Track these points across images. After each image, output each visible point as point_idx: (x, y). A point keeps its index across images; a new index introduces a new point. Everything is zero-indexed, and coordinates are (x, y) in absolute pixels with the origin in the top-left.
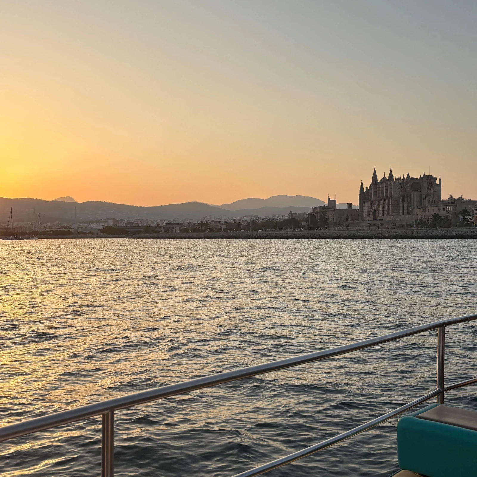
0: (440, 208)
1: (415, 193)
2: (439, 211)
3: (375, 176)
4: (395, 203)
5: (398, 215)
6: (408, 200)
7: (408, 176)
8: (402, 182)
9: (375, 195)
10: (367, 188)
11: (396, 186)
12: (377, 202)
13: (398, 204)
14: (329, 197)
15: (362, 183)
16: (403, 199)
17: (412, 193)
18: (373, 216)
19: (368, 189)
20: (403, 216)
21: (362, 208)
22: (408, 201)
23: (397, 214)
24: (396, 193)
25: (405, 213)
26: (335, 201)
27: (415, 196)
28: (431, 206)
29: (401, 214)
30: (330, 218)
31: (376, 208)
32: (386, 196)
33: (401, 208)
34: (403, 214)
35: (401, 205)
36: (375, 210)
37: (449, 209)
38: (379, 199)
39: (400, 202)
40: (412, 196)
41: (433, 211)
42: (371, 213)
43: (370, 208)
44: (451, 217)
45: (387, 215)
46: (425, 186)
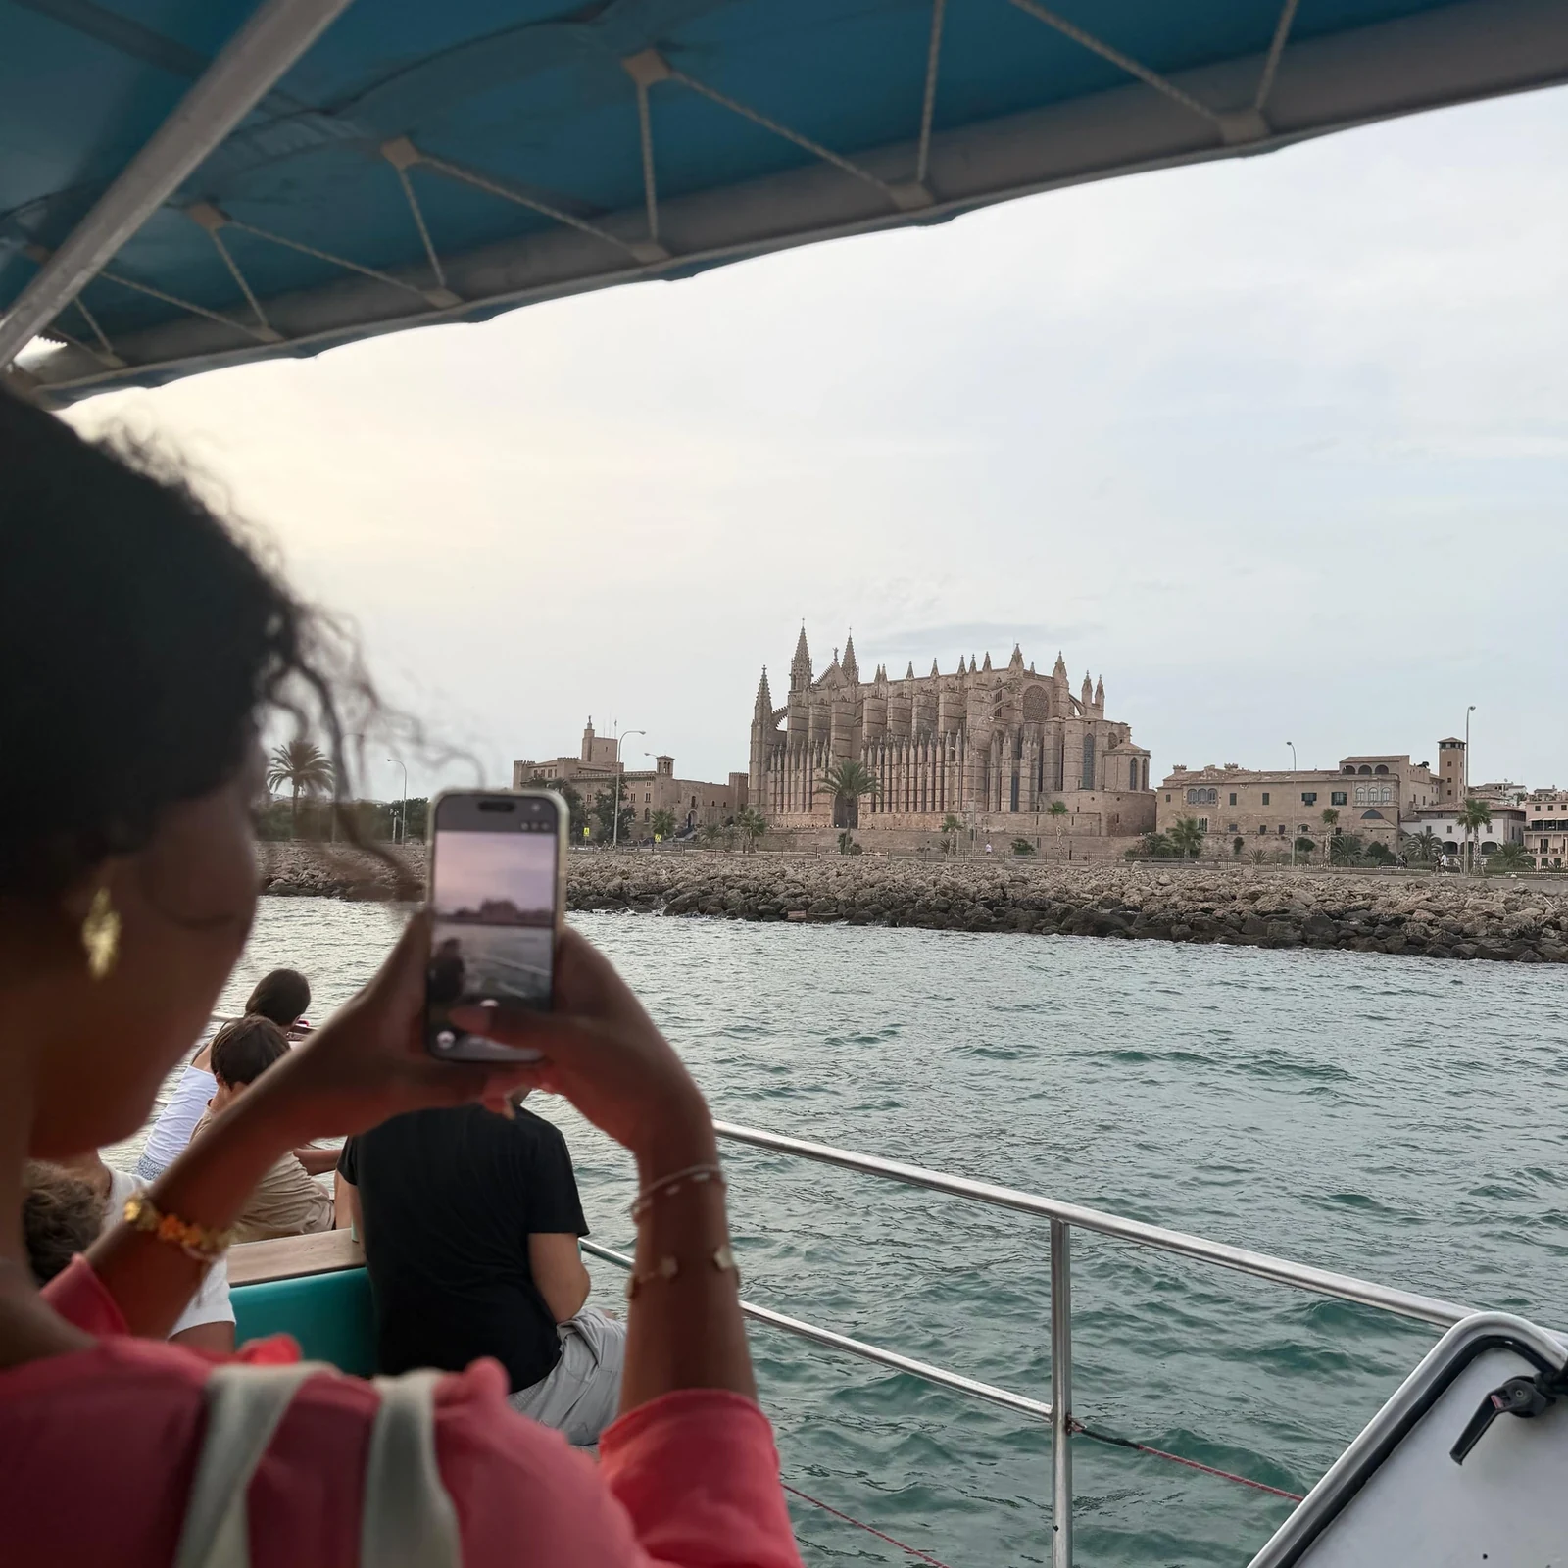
3: (802, 661)
4: (976, 763)
5: (987, 810)
7: (1017, 658)
11: (983, 694)
13: (987, 769)
14: (590, 725)
15: (764, 676)
16: (1017, 749)
18: (831, 812)
20: (1014, 817)
21: (766, 776)
23: (981, 805)
24: (979, 721)
25: (1023, 807)
26: (611, 745)
29: (1006, 806)
33: (1007, 782)
34: (1015, 808)
41: (1266, 802)
42: (822, 799)
43: (815, 778)
44: (1394, 832)
45: (934, 808)
46: (1063, 704)
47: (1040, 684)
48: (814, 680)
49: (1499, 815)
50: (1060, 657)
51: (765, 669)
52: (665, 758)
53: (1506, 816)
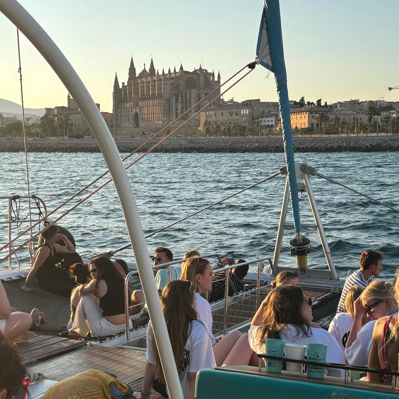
0: (231, 111)
1: (192, 92)
2: (231, 115)
3: (132, 69)
4: (166, 105)
5: (170, 120)
6: (182, 100)
7: (181, 68)
8: (173, 76)
9: (137, 93)
10: (123, 83)
12: (140, 103)
13: (170, 106)
15: (116, 76)
16: (177, 100)
17: (188, 91)
19: (126, 84)
21: (118, 110)
22: (182, 102)
23: (168, 118)
24: (166, 90)
27: (192, 95)
28: (218, 109)
30: (74, 124)
31: (138, 111)
32: (154, 94)
33: (174, 110)
35: (174, 107)
36: (136, 114)
37: (245, 113)
38: (142, 98)
39: (172, 103)
40: (188, 95)
41: (222, 115)
42: (131, 117)
43: (129, 111)
44: (247, 123)
45: (155, 120)
46: (202, 82)
47: (192, 76)
48: (137, 76)
49: (273, 116)
50: (200, 66)
51: (116, 73)
52: (98, 104)
53: (275, 117)
